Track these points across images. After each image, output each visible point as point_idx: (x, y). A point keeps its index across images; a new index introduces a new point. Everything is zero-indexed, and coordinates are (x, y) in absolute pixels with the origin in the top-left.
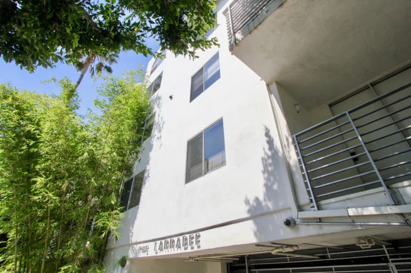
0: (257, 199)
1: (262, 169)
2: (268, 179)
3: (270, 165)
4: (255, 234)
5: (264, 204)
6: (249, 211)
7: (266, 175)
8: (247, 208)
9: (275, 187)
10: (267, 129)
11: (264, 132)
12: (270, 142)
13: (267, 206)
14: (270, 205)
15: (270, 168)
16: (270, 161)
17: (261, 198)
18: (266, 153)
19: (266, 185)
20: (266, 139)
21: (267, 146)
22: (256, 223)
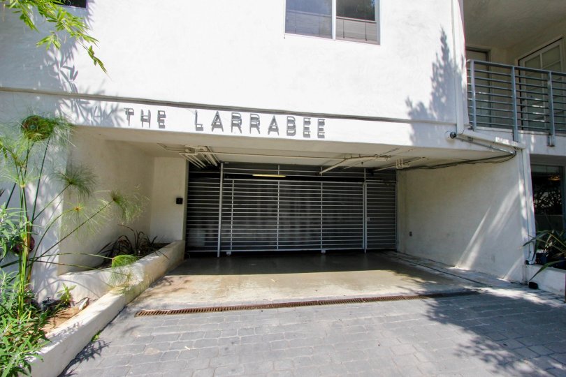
0: (421, 105)
1: (432, 76)
2: (436, 89)
3: (441, 76)
4: (411, 138)
5: (428, 112)
6: (410, 114)
7: (435, 84)
8: (409, 109)
9: (443, 100)
10: (444, 33)
11: (439, 35)
12: (445, 51)
13: (432, 115)
14: (435, 115)
15: (440, 79)
16: (442, 72)
17: (427, 105)
18: (438, 61)
19: (433, 94)
20: (440, 44)
21: (441, 54)
22: (414, 128)
